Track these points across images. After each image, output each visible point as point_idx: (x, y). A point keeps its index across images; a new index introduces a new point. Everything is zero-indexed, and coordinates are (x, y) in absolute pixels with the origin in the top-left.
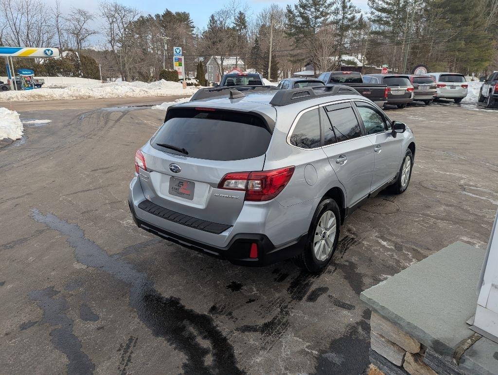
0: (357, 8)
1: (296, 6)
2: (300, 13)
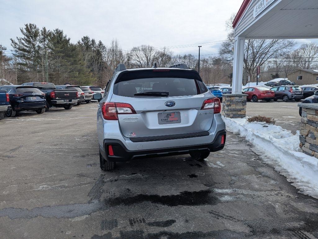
0: (3, 47)
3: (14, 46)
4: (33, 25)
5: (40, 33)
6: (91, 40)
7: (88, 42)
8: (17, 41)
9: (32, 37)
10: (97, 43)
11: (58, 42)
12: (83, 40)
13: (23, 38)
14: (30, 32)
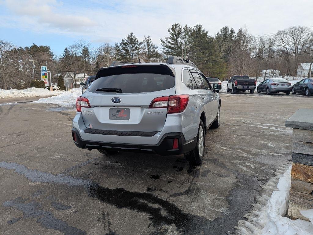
0: (155, 46)
1: (121, 44)
2: (124, 47)
3: (163, 44)
4: (178, 25)
5: (183, 31)
6: (230, 29)
7: (227, 32)
8: (165, 40)
9: (176, 35)
10: (236, 32)
11: (197, 36)
12: (221, 32)
13: (170, 37)
14: (174, 31)
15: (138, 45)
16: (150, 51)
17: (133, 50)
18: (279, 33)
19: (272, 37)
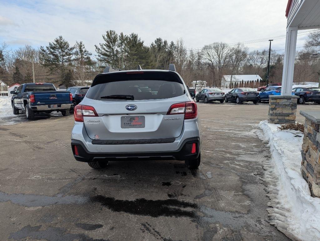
0: (89, 52)
1: (47, 48)
2: (51, 52)
3: (97, 51)
4: (113, 31)
5: (118, 39)
6: (163, 41)
7: (161, 43)
8: (99, 47)
9: (111, 42)
10: (169, 43)
11: (133, 45)
12: (156, 42)
13: (105, 44)
14: (110, 38)
15: (68, 50)
16: (84, 57)
17: (63, 56)
18: (206, 48)
19: (200, 51)
